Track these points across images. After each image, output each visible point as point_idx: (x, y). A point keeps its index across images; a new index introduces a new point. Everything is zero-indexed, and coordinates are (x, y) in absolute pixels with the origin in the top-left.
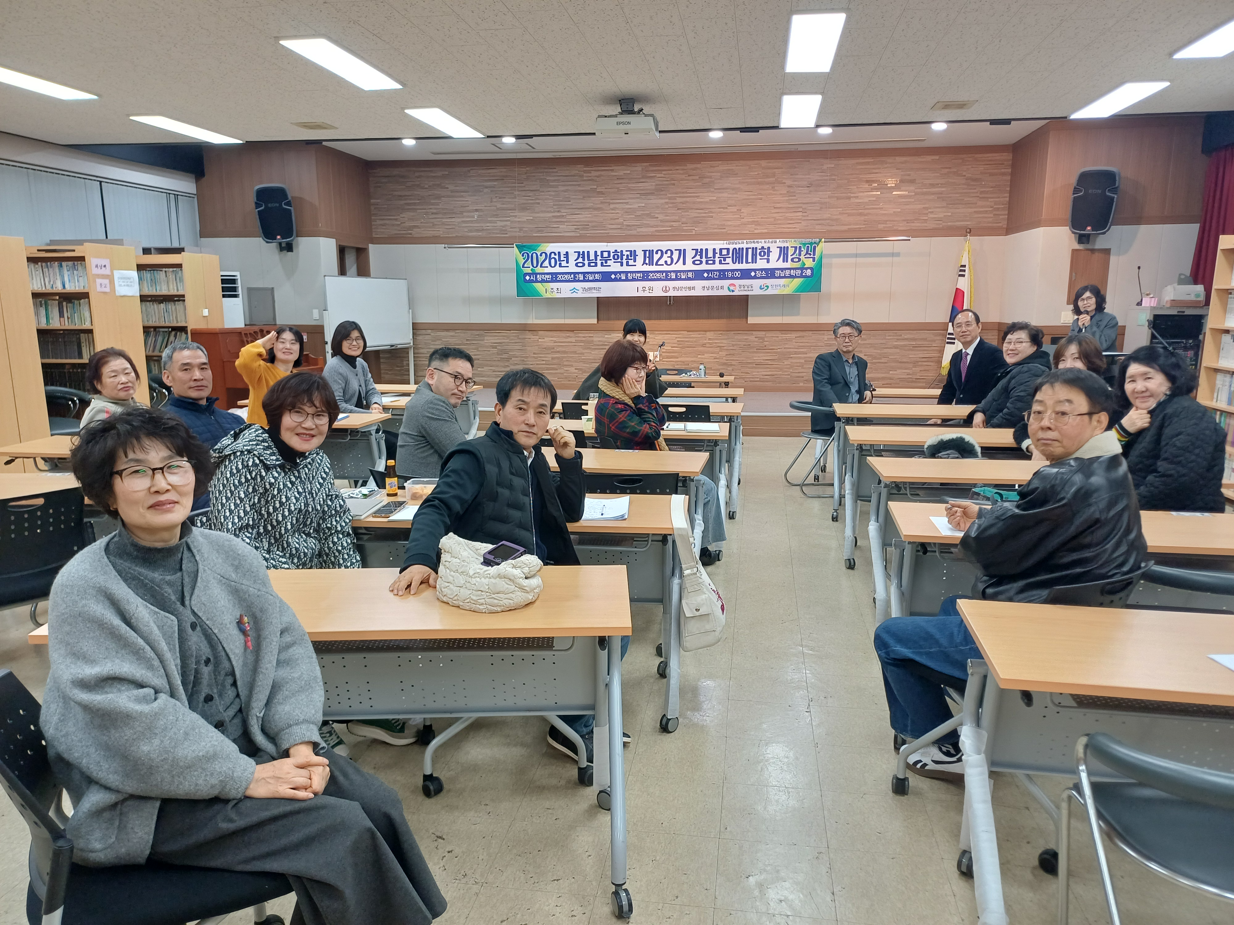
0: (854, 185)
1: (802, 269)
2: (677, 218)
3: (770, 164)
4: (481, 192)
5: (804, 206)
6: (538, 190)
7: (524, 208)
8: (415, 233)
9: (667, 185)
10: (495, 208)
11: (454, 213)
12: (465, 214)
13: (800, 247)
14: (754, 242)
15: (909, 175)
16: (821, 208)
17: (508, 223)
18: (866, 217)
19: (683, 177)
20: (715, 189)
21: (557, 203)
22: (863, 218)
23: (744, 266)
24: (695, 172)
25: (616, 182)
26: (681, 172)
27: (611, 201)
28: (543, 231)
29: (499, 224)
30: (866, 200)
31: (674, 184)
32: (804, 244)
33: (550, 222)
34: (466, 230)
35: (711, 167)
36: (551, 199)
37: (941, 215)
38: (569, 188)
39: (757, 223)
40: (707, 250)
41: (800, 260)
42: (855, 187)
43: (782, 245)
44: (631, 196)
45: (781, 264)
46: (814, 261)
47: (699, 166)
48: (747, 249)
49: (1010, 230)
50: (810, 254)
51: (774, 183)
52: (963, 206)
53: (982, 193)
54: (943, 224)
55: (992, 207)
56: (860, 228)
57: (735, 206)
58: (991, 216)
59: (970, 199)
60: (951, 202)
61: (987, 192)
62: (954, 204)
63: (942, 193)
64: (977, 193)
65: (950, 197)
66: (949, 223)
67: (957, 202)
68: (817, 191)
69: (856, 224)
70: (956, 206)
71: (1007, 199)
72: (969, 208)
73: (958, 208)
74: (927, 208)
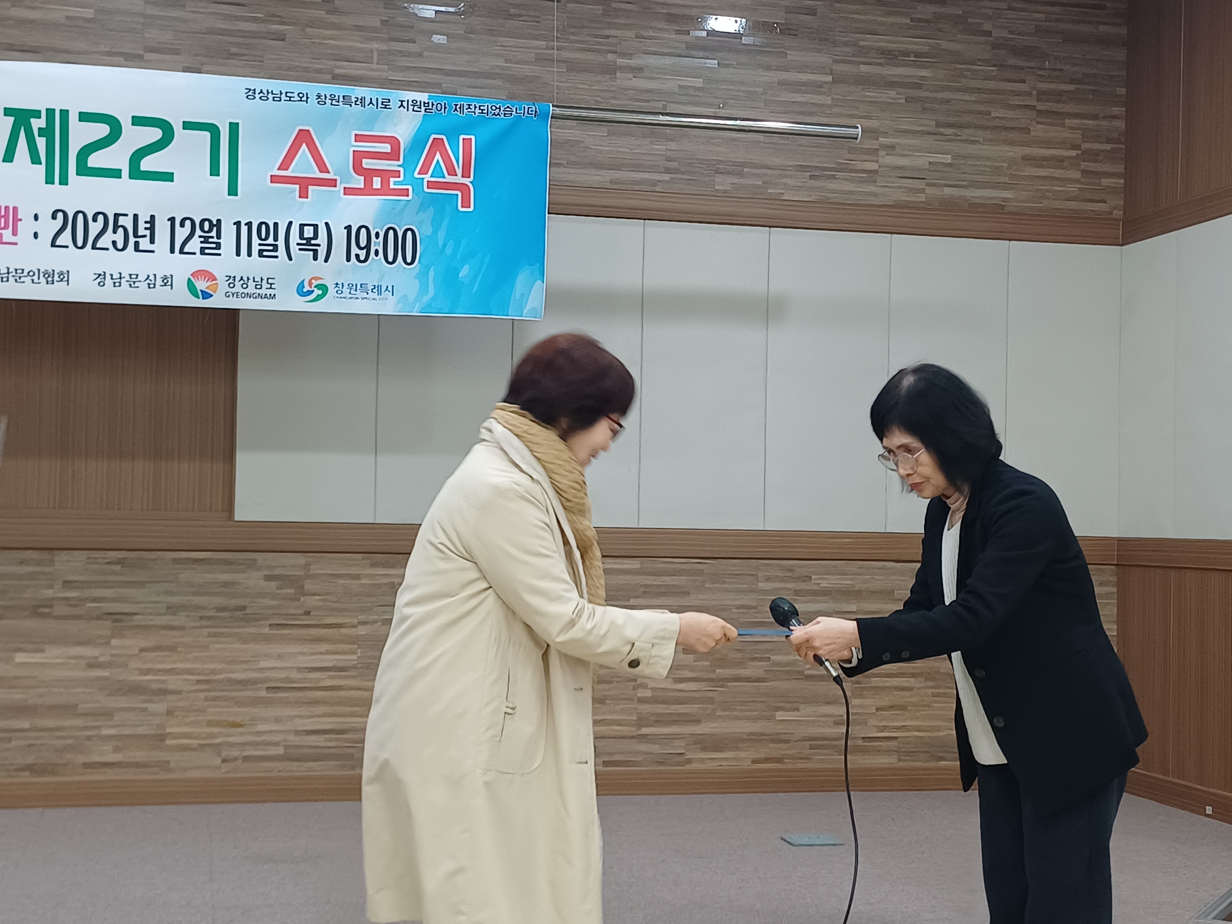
0: (627, 27)
30: (670, 84)
37: (921, 161)
42: (631, 34)
52: (989, 135)
53: (1043, 95)
54: (929, 191)
55: (1074, 147)
56: (655, 183)
57: (177, 52)
58: (1075, 174)
59: (1010, 114)
60: (951, 120)
61: (1058, 96)
62: (961, 126)
63: (919, 86)
64: (1029, 94)
65: (948, 101)
66: (947, 190)
67: (967, 118)
68: (491, 32)
69: (637, 167)
70: (966, 133)
71: (1121, 124)
72: (1005, 142)
73: (974, 142)
74: (874, 133)
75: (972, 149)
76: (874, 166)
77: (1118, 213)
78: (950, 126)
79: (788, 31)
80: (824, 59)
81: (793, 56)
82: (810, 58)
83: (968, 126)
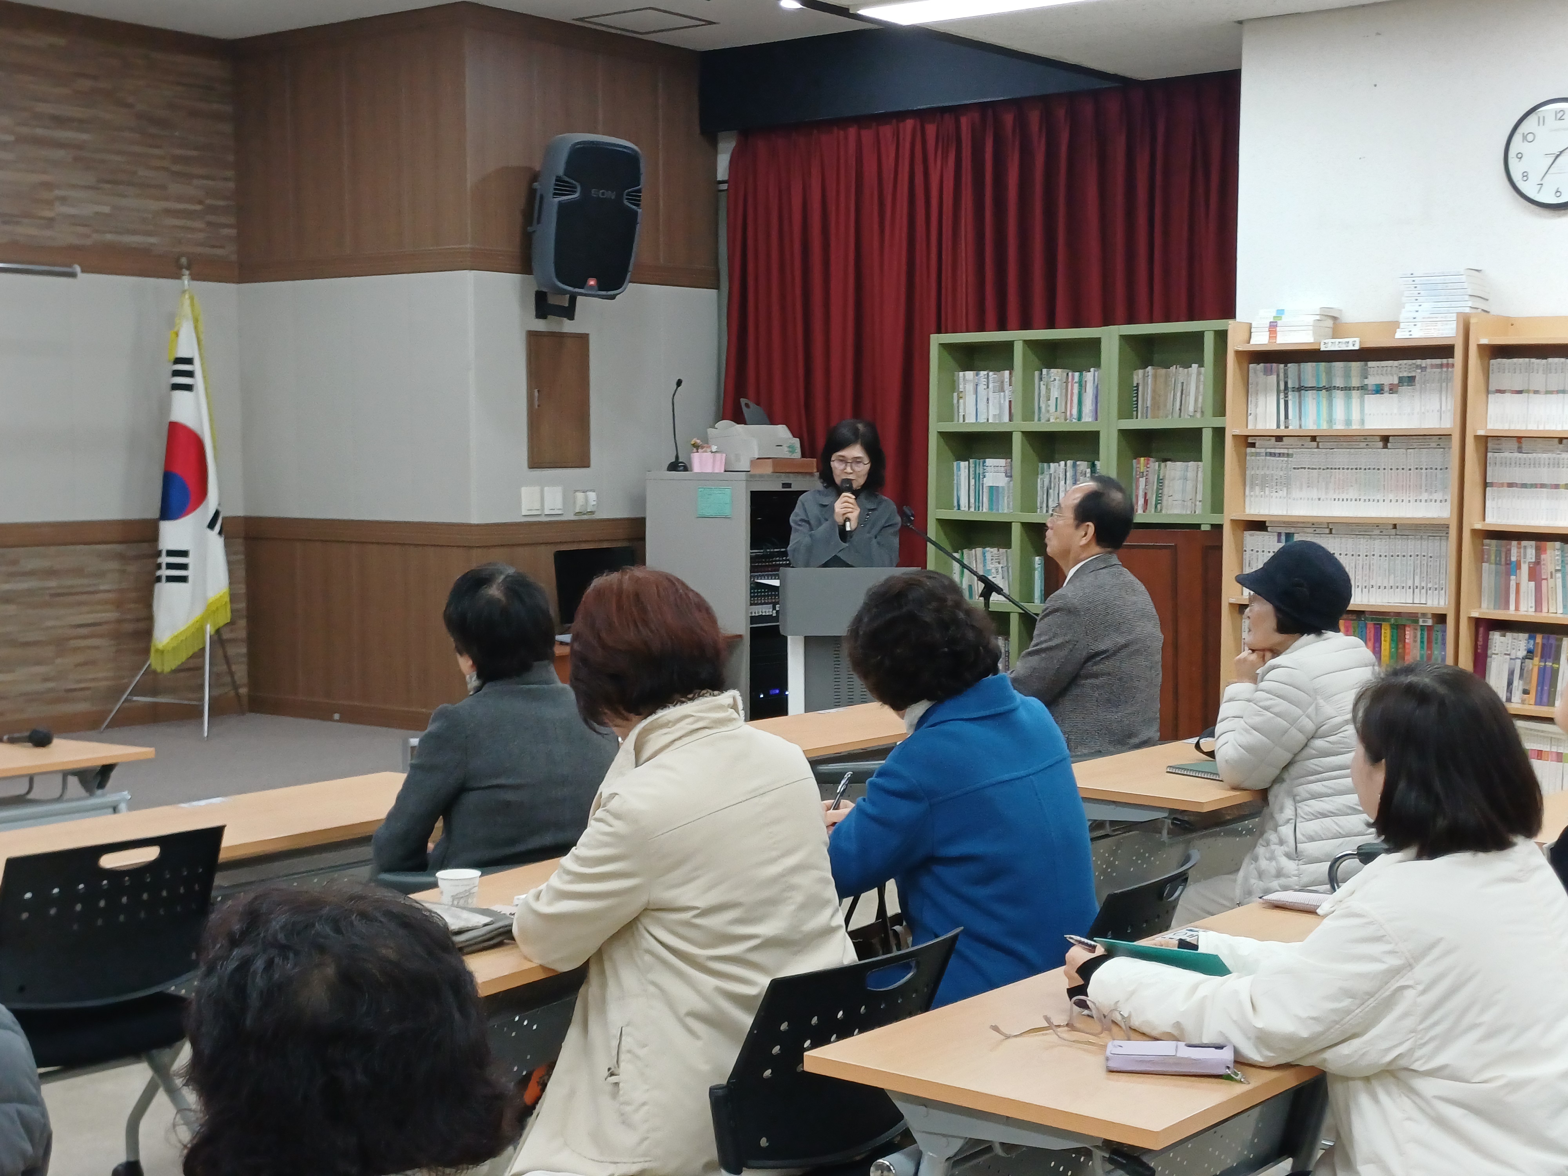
53: (176, 159)
55: (200, 202)
58: (202, 226)
60: (108, 177)
61: (185, 160)
63: (82, 148)
64: (165, 158)
70: (119, 189)
71: (231, 185)
73: (125, 196)
74: (48, 186)
75: (124, 202)
77: (234, 258)
78: (108, 182)
83: (120, 183)
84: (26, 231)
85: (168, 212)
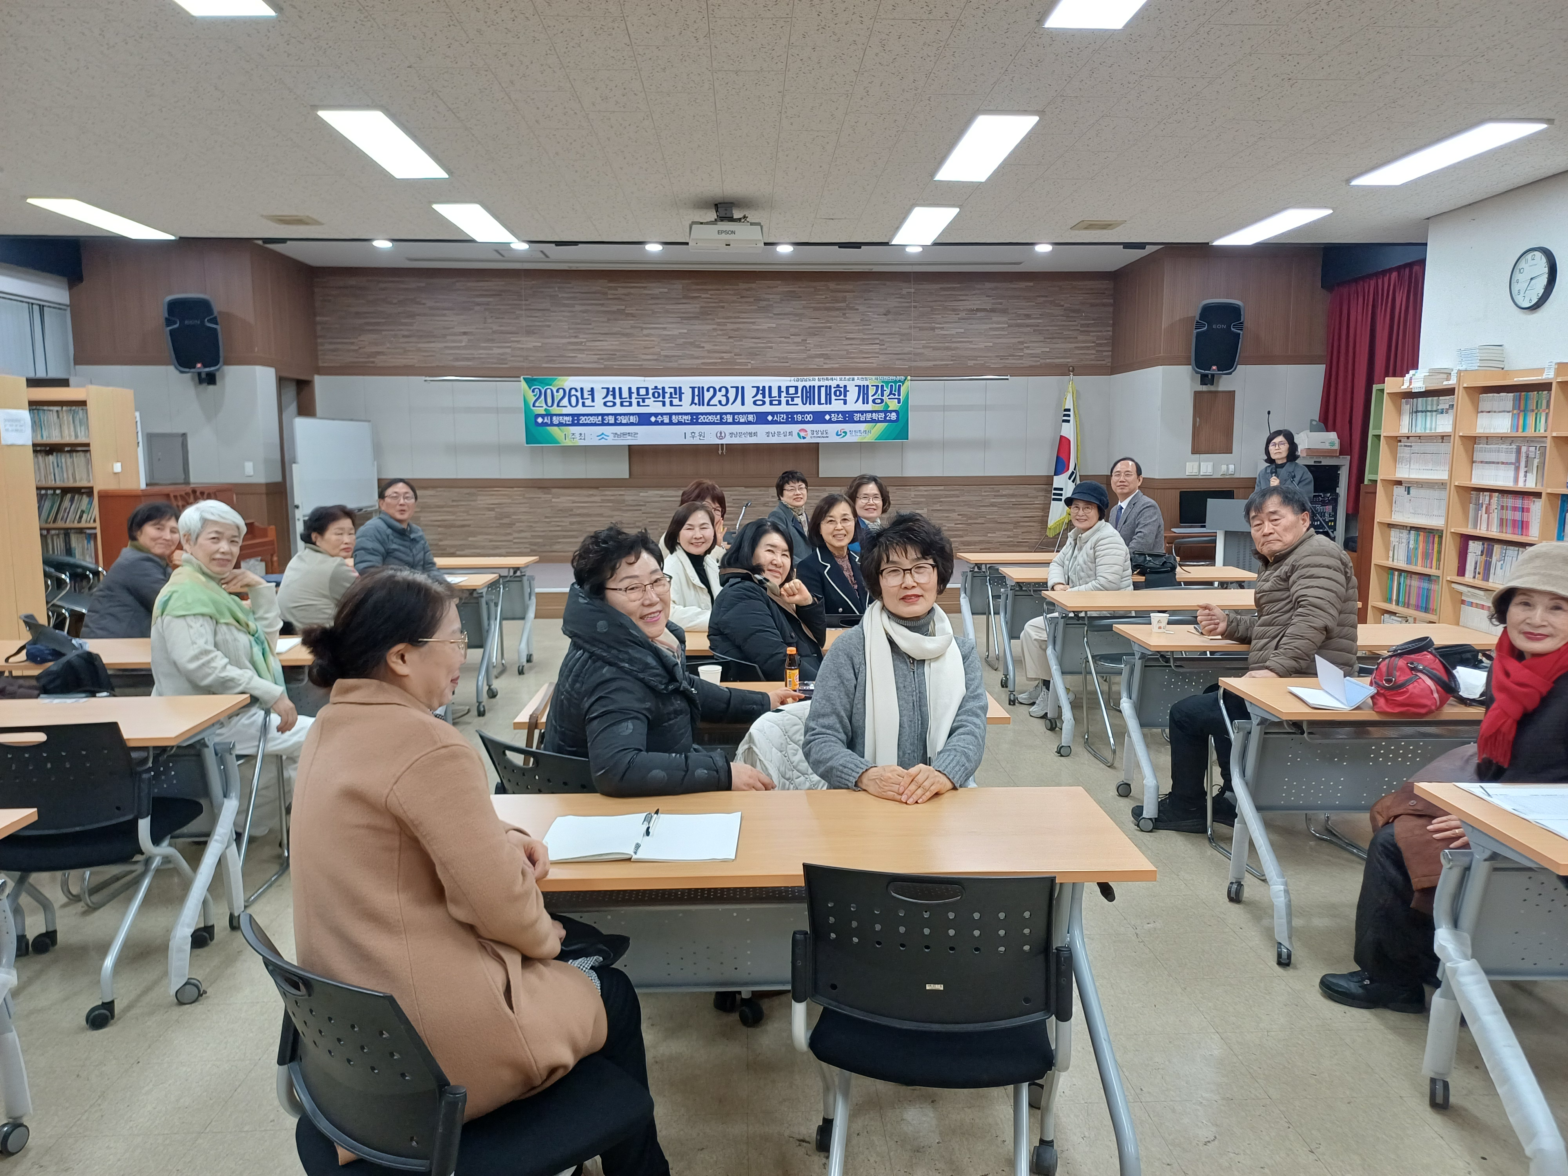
0: (939, 314)
1: (886, 412)
2: (728, 348)
3: (839, 287)
4: (470, 309)
5: (881, 337)
6: (548, 310)
7: (530, 332)
8: (380, 361)
9: (714, 307)
10: (490, 331)
11: (434, 336)
12: (449, 338)
13: (882, 386)
14: (827, 379)
15: (1001, 304)
16: (902, 340)
17: (508, 350)
18: (954, 352)
19: (735, 298)
20: (775, 314)
21: (573, 326)
22: (950, 353)
23: (816, 408)
24: (748, 293)
25: (650, 302)
26: (732, 292)
27: (644, 326)
28: (554, 360)
29: (496, 351)
30: (953, 332)
31: (723, 307)
32: (887, 383)
33: (564, 350)
34: (451, 358)
35: (769, 287)
36: (566, 321)
37: (1038, 351)
38: (589, 308)
39: (826, 357)
40: (770, 388)
41: (882, 401)
42: (940, 316)
43: (861, 383)
44: (670, 320)
45: (860, 407)
46: (899, 402)
47: (753, 285)
48: (819, 387)
49: (1114, 368)
50: (894, 395)
51: (845, 309)
52: (1063, 340)
53: (1082, 325)
54: (1041, 361)
55: (1093, 342)
56: (947, 365)
57: (800, 335)
58: (1094, 352)
59: (1070, 333)
60: (1050, 336)
61: (1088, 325)
62: (1053, 338)
63: (1038, 326)
64: (1077, 325)
65: (1048, 330)
66: (1048, 360)
67: (1055, 335)
68: (896, 320)
69: (942, 360)
70: (1054, 341)
71: (1111, 333)
72: (1069, 343)
73: (1057, 343)
74: (1022, 343)
75: (1057, 346)
76: (1022, 354)
77: (1109, 364)
78: (1050, 338)
79: (993, 310)
80: (1005, 319)
81: (995, 319)
82: (1000, 319)
83: (1055, 338)
84: (1011, 361)
85: (1075, 347)
